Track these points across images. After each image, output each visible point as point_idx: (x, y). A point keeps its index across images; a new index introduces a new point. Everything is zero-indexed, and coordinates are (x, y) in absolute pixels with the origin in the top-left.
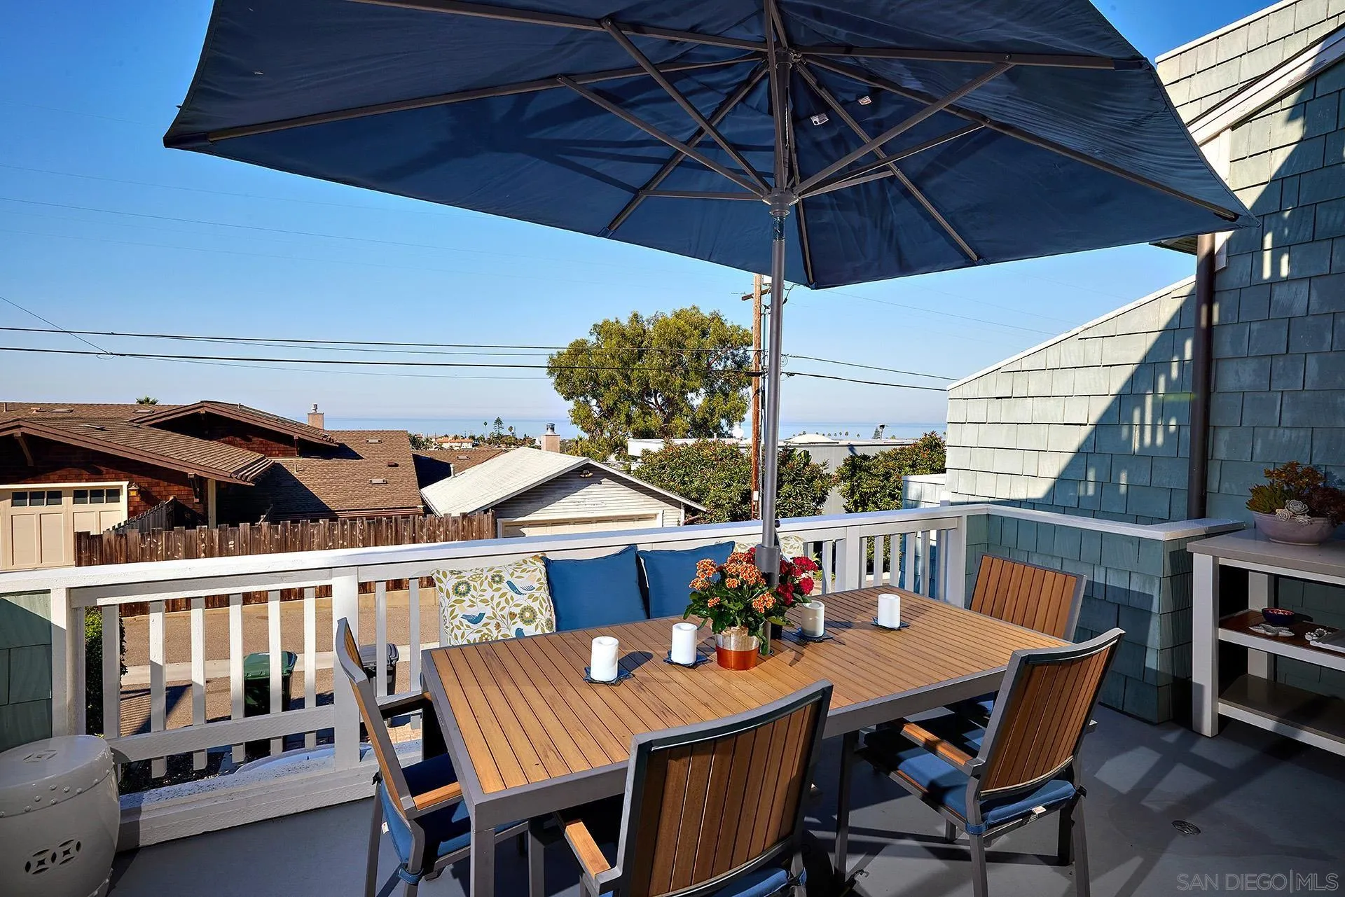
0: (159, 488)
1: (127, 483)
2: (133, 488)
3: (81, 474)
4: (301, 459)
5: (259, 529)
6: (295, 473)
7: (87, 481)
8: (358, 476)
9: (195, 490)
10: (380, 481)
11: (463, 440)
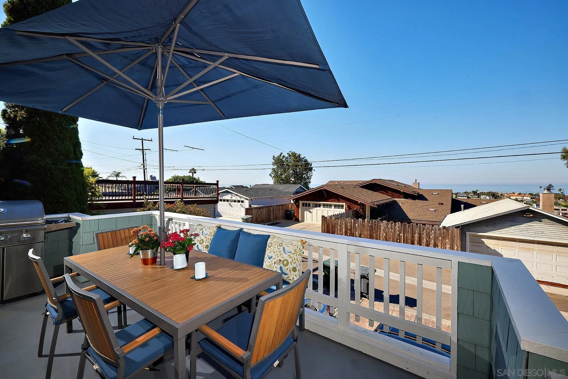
0: (353, 205)
1: (345, 203)
2: (346, 205)
3: (335, 200)
4: (404, 199)
5: (365, 221)
6: (401, 204)
7: (337, 202)
8: (424, 207)
9: (361, 207)
10: (433, 210)
11: (524, 196)
